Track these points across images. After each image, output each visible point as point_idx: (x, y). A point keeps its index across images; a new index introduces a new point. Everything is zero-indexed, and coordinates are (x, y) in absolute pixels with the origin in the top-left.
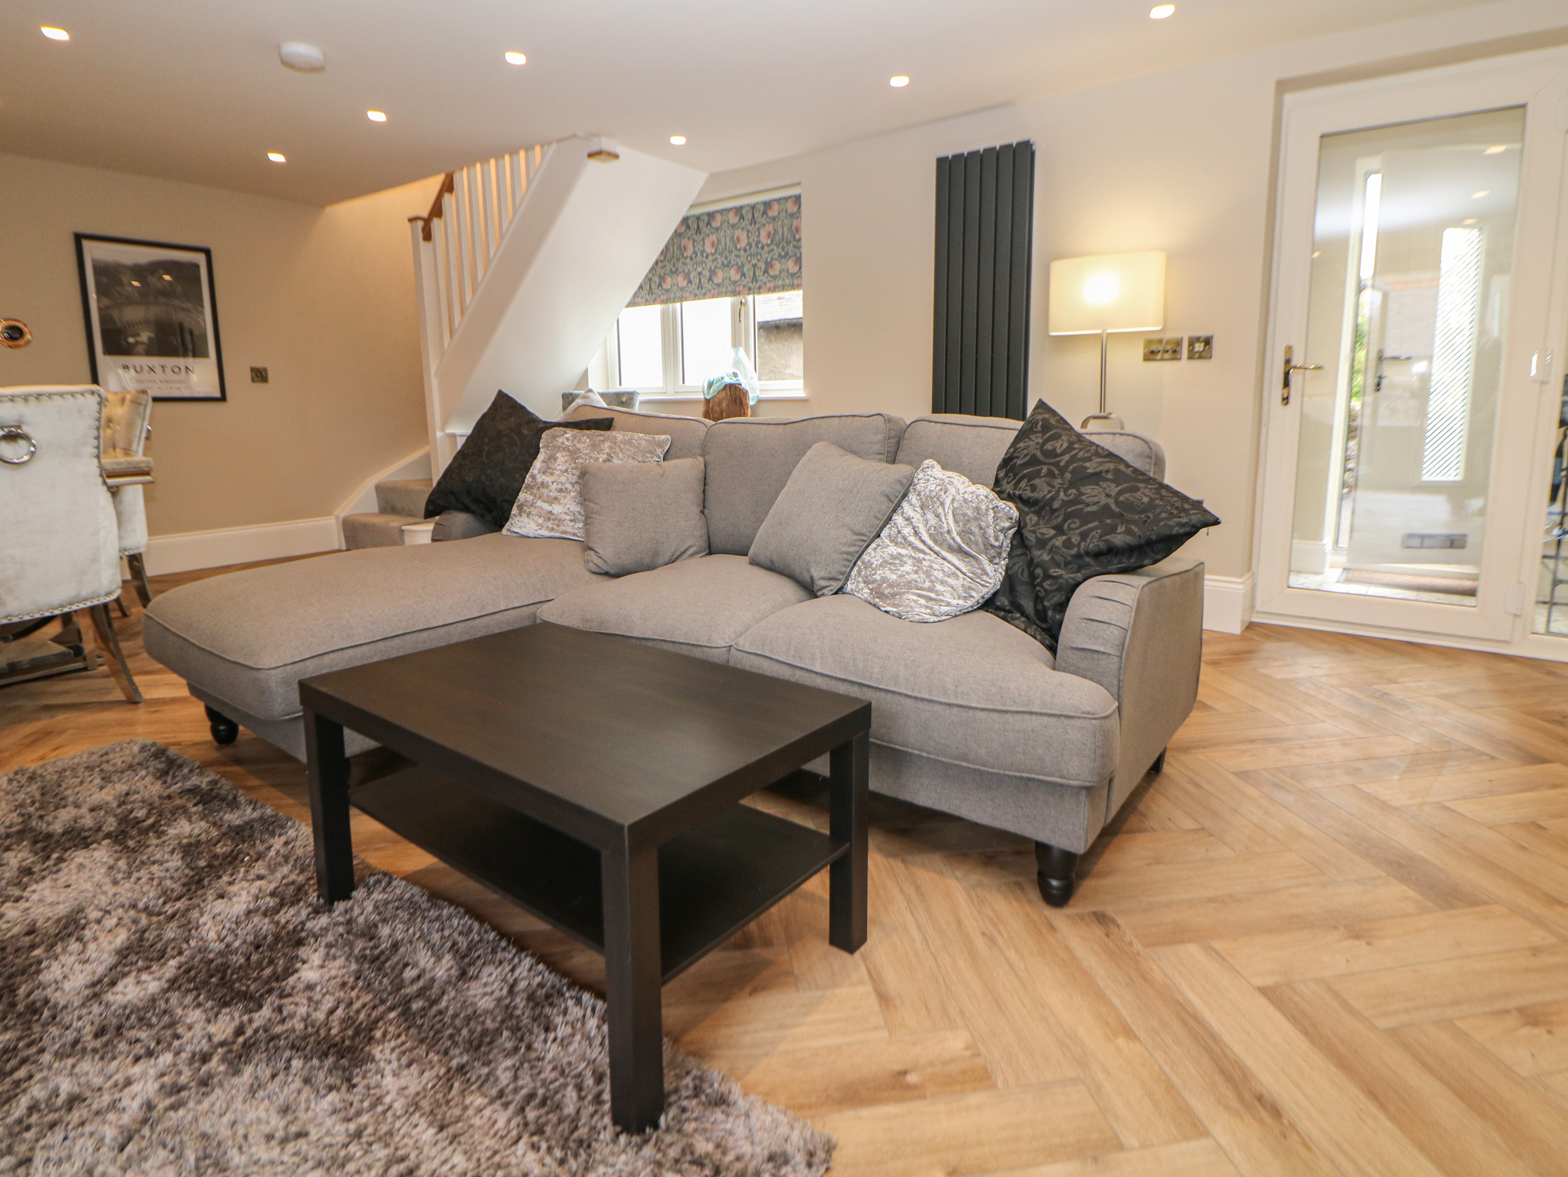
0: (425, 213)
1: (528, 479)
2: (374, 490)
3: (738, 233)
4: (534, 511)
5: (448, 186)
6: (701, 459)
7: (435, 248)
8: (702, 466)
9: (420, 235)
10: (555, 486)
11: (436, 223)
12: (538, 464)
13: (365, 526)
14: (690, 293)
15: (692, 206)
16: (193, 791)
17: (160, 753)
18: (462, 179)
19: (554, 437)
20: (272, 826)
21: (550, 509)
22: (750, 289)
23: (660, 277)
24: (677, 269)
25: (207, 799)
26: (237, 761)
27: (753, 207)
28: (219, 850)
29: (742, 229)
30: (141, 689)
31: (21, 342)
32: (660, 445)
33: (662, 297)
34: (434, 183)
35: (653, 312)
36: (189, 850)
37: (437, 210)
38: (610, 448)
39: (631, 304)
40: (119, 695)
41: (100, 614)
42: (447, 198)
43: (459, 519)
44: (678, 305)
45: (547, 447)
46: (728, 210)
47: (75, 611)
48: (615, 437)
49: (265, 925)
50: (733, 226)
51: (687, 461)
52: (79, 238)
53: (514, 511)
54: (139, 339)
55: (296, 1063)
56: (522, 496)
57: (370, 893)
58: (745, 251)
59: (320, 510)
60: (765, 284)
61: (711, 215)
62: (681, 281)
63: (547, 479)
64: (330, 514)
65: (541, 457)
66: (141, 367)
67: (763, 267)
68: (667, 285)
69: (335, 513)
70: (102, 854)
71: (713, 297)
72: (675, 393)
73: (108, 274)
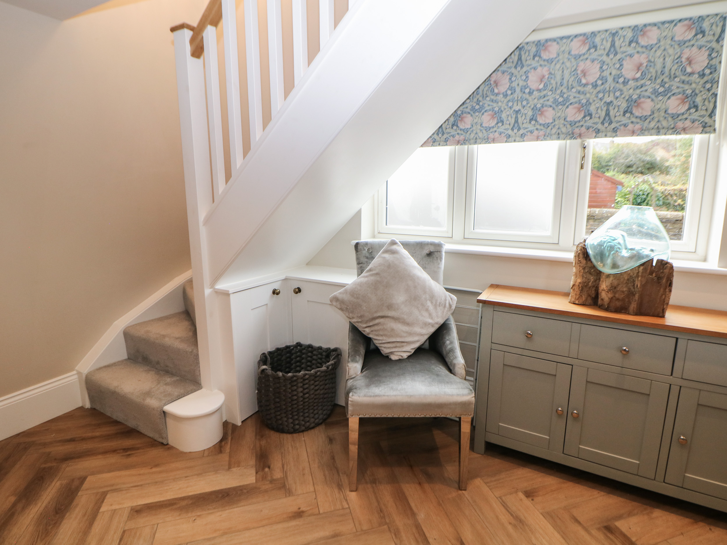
33: (457, 137)
62: (487, 120)
72: (466, 239)
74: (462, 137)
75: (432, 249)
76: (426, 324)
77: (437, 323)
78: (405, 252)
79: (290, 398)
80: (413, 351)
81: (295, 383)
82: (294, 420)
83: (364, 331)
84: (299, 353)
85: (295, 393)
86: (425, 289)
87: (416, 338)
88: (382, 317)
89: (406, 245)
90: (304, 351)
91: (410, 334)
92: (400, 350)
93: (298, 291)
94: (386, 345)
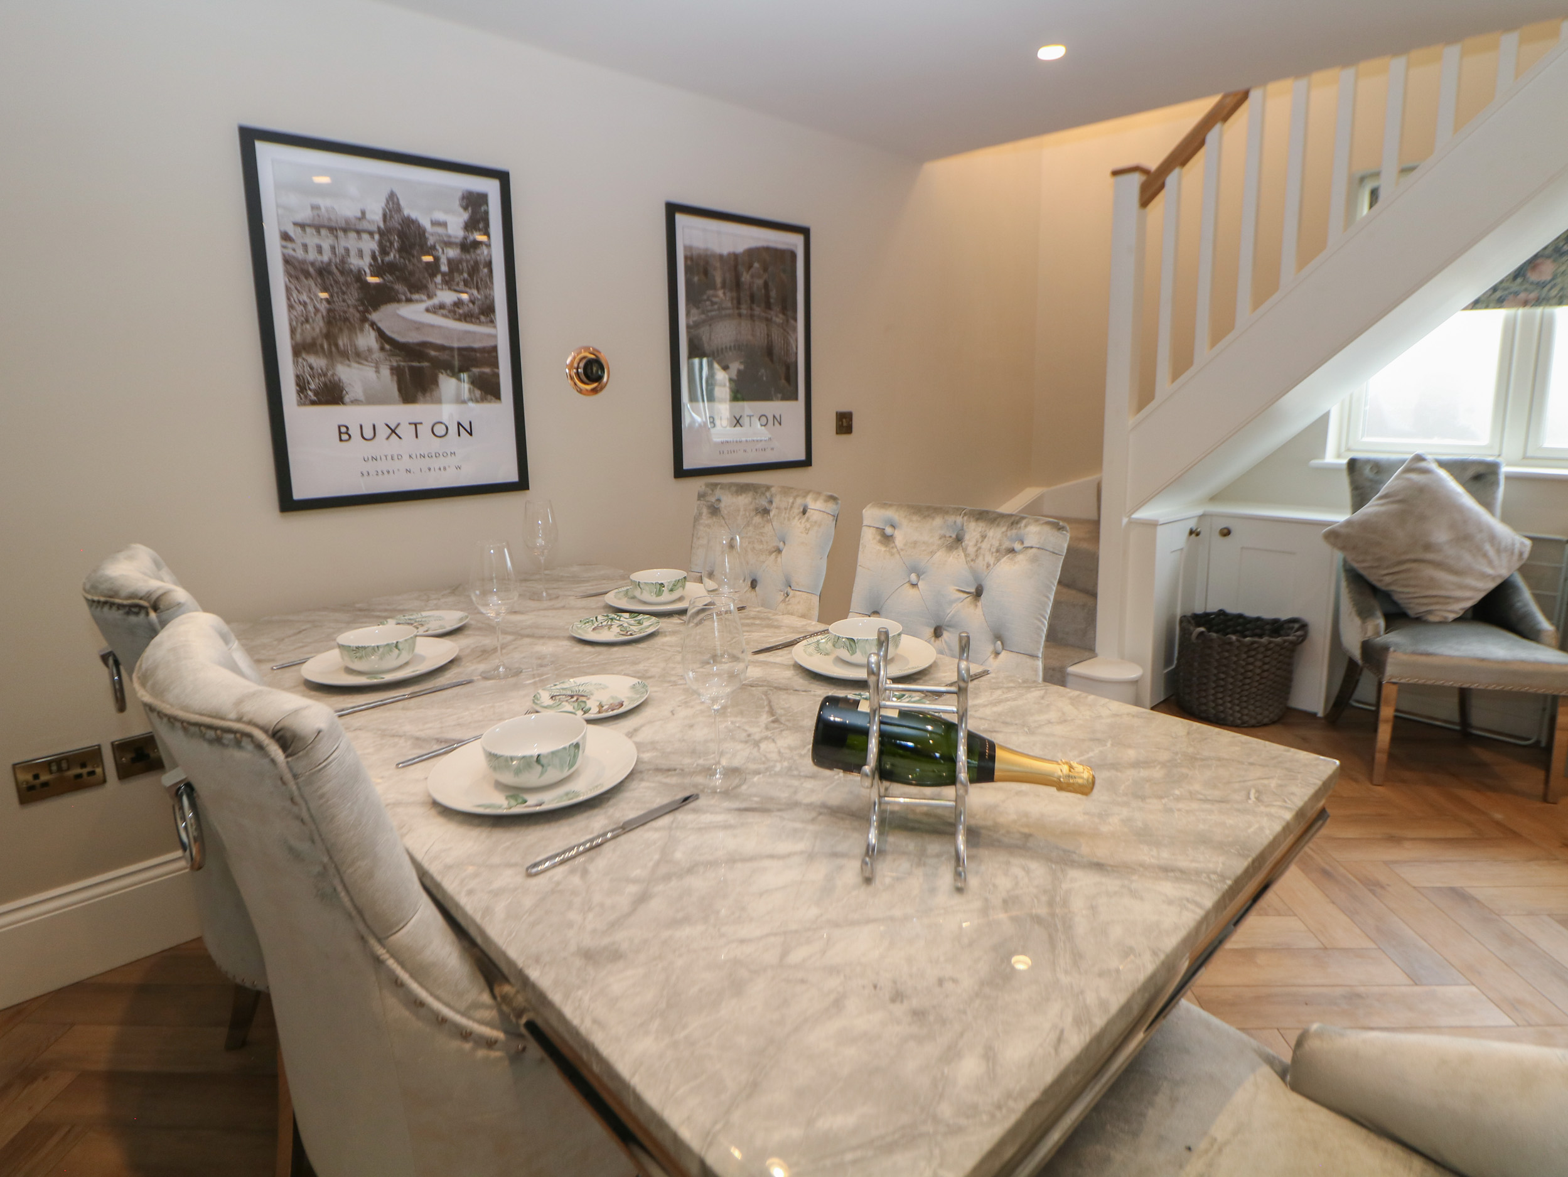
9: (1137, 197)
11: (1172, 178)
37: (1184, 155)
42: (1216, 129)
52: (672, 211)
72: (1526, 459)
73: (700, 265)
74: (1533, 295)
75: (1481, 470)
76: (1483, 576)
77: (1500, 576)
78: (1443, 474)
79: (1242, 674)
80: (1461, 613)
81: (1253, 653)
82: (1242, 708)
83: (1380, 581)
84: (1222, 626)
85: (1251, 667)
86: (1480, 526)
87: (1468, 594)
88: (1415, 561)
89: (1442, 464)
90: (1230, 623)
91: (1461, 587)
92: (1444, 607)
93: (1226, 533)
94: (1417, 601)
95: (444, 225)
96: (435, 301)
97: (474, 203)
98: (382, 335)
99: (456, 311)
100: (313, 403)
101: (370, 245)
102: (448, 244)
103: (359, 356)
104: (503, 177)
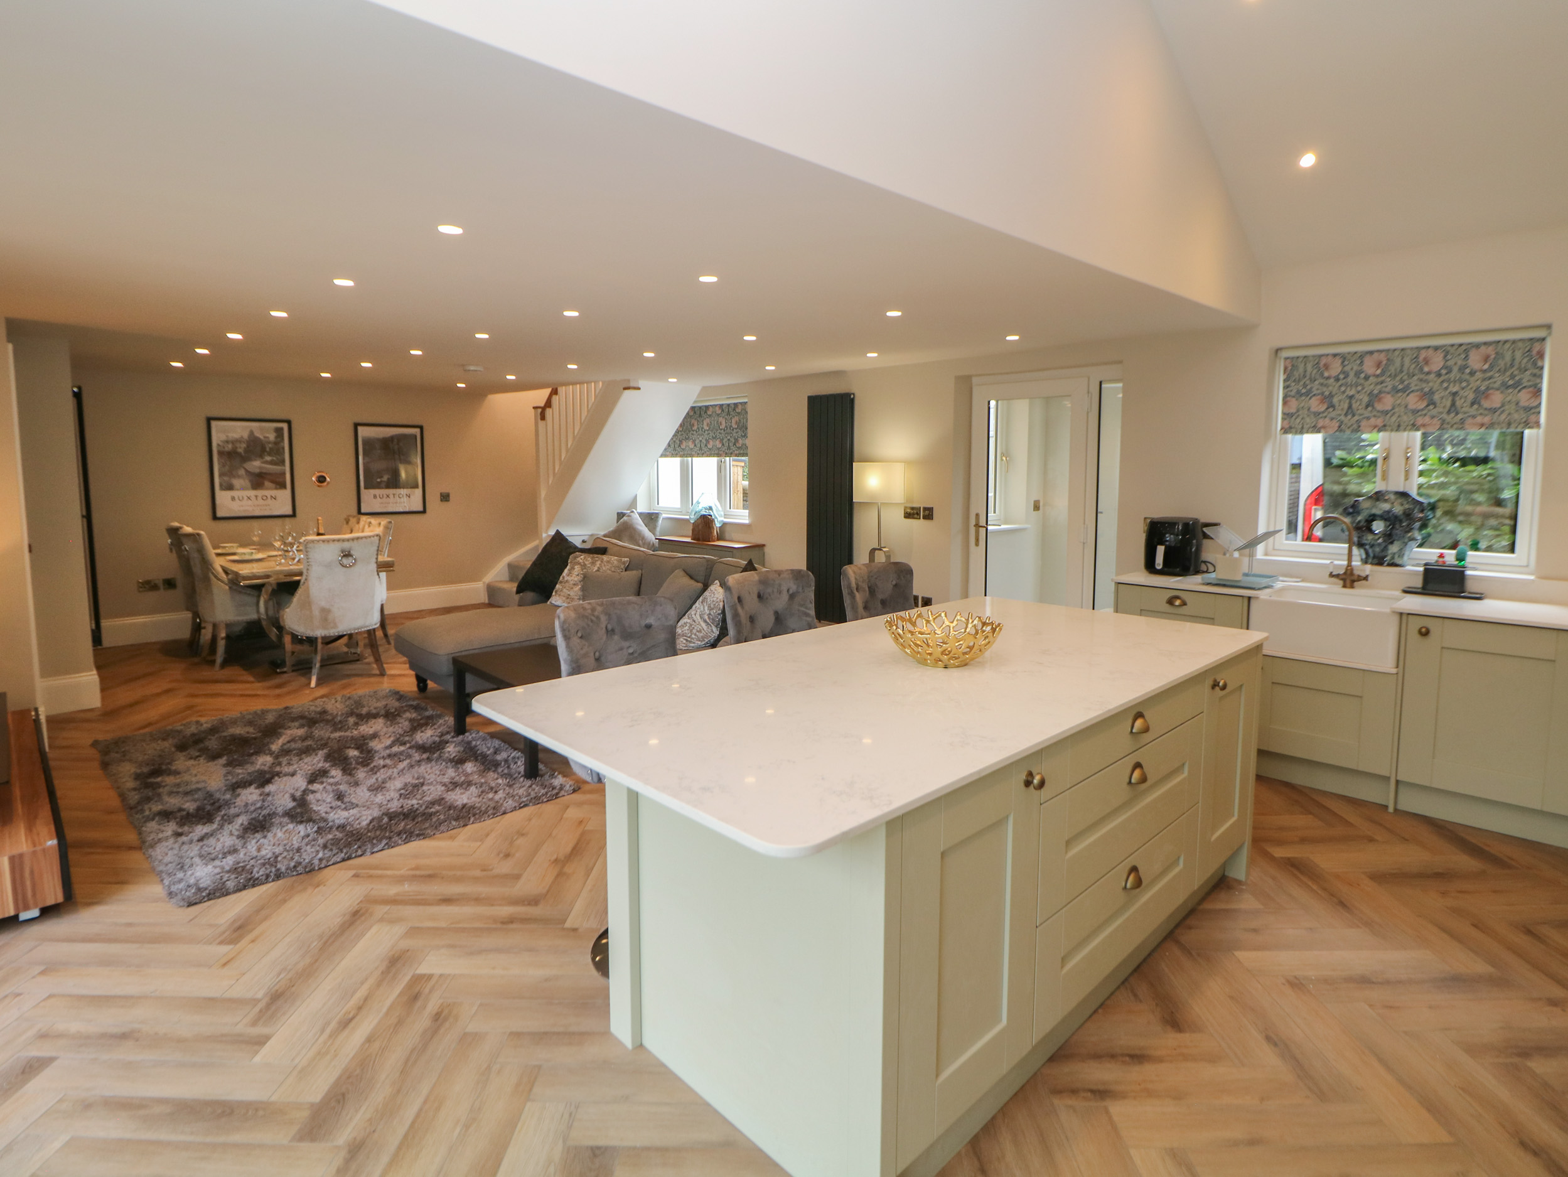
0: (542, 404)
1: (561, 578)
2: (506, 567)
3: (721, 419)
4: (562, 594)
5: (555, 392)
6: (640, 571)
7: (546, 425)
8: (640, 575)
9: (539, 417)
10: (572, 582)
11: (548, 411)
12: (566, 571)
13: (500, 589)
14: (696, 452)
15: (695, 402)
16: (411, 705)
17: (397, 693)
18: (562, 390)
19: (575, 558)
20: (440, 716)
21: (569, 593)
22: (726, 454)
23: (680, 441)
24: (689, 437)
25: (416, 708)
26: (426, 698)
27: (729, 405)
28: (421, 722)
29: (723, 417)
30: (386, 670)
31: (325, 484)
32: (624, 563)
34: (546, 392)
35: (676, 461)
36: (411, 720)
37: (548, 404)
38: (600, 564)
39: (662, 456)
40: (377, 672)
41: (371, 633)
42: (554, 397)
43: (530, 595)
44: (690, 459)
45: (571, 562)
46: (716, 405)
47: (357, 633)
48: (603, 559)
49: (437, 739)
50: (718, 415)
51: (634, 572)
52: (356, 425)
53: (554, 593)
54: (383, 479)
55: (444, 763)
56: (558, 586)
57: (471, 735)
58: (724, 430)
59: (473, 577)
60: (734, 451)
61: (707, 407)
63: (569, 578)
64: (480, 581)
65: (568, 567)
66: (383, 495)
67: (733, 441)
68: (683, 446)
69: (483, 580)
70: (381, 721)
71: (707, 456)
73: (369, 444)
95: (268, 437)
96: (264, 460)
97: (279, 431)
98: (247, 471)
99: (271, 463)
100: (224, 490)
101: (244, 445)
102: (269, 443)
103: (239, 477)
104: (289, 422)
